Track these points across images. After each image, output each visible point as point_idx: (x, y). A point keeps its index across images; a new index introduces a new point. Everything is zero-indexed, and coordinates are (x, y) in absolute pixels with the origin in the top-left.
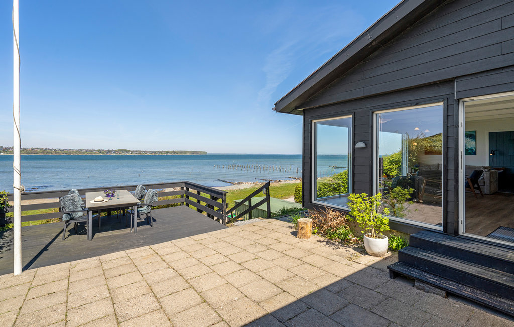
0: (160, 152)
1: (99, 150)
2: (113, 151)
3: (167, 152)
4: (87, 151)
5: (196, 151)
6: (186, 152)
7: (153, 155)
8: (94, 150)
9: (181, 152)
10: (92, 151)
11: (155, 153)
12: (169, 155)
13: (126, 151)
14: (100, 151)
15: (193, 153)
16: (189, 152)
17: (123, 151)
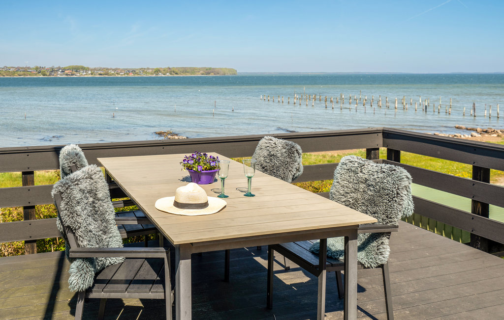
0: (143, 70)
1: (37, 68)
2: (59, 68)
3: (157, 71)
4: (18, 69)
5: (213, 67)
6: (193, 70)
7: (131, 75)
8: (29, 68)
9: (185, 70)
10: (26, 70)
11: (134, 71)
12: (160, 75)
13: (83, 68)
14: (39, 70)
15: (208, 71)
16: (200, 69)
17: (77, 69)
